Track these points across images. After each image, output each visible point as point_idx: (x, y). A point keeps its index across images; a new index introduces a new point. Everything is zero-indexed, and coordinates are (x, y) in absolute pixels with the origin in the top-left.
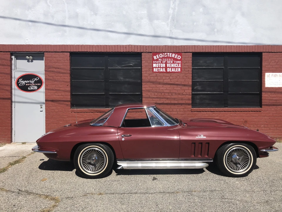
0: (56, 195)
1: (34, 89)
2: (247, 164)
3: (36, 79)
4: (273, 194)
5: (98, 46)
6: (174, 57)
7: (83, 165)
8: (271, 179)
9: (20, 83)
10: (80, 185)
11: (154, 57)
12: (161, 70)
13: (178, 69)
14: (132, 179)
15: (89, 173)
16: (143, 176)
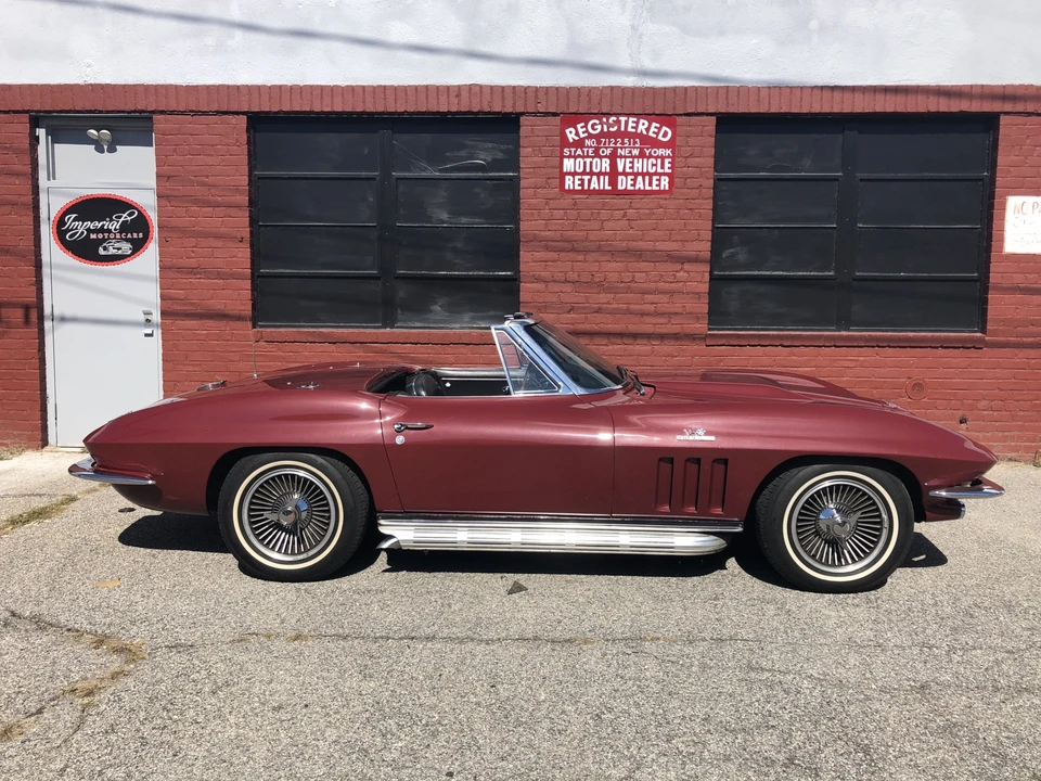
0: (138, 636)
1: (120, 252)
2: (876, 543)
3: (125, 217)
4: (956, 658)
5: (352, 89)
6: (645, 132)
7: (254, 530)
8: (966, 602)
9: (68, 230)
10: (236, 602)
11: (567, 131)
12: (594, 185)
13: (659, 180)
14: (435, 585)
15: (275, 558)
16: (479, 577)
